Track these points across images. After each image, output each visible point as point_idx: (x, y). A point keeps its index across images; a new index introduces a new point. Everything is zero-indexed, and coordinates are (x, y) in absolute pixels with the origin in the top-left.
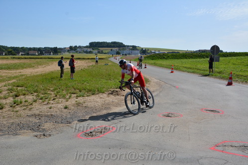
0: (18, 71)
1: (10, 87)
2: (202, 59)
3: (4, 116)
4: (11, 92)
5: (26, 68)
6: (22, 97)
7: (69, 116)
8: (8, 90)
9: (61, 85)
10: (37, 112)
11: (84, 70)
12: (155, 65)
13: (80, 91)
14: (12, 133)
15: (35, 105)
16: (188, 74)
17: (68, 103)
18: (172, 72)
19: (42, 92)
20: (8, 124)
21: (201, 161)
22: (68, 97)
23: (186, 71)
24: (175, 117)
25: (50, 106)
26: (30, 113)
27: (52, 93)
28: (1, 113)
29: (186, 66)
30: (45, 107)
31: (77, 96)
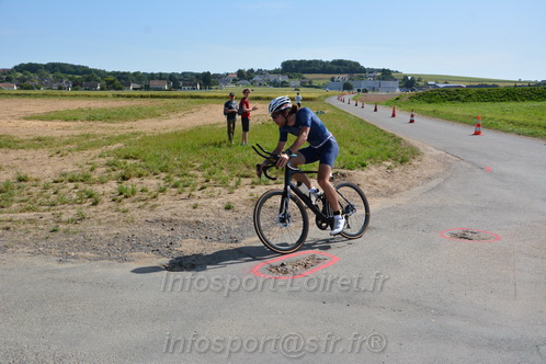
0: (127, 124)
1: (112, 159)
3: (100, 220)
4: (114, 170)
5: (143, 118)
6: (136, 180)
7: (234, 226)
8: (107, 164)
9: (219, 158)
10: (167, 215)
11: (268, 125)
12: (435, 115)
14: (116, 256)
15: (163, 200)
16: (518, 138)
17: (232, 198)
18: (477, 133)
19: (178, 171)
20: (108, 237)
21: (542, 348)
22: (232, 184)
23: (512, 131)
24: (480, 239)
25: (193, 202)
26: (152, 216)
27: (199, 174)
28: (93, 214)
29: (513, 118)
30: (184, 204)
31: (253, 183)
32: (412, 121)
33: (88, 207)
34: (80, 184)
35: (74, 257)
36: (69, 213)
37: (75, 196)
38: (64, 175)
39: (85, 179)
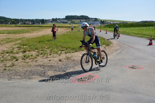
0: (21, 35)
1: (19, 46)
2: (146, 28)
3: (19, 66)
4: (20, 49)
5: (25, 33)
6: (28, 52)
7: (63, 67)
8: (18, 47)
9: (53, 45)
10: (41, 63)
11: (65, 35)
13: (67, 49)
14: (27, 77)
15: (39, 59)
16: (138, 38)
17: (61, 57)
19: (41, 49)
20: (23, 71)
22: (59, 53)
23: (135, 36)
24: (138, 68)
26: (36, 64)
27: (48, 50)
28: (17, 64)
29: (134, 32)
30: (46, 60)
31: (65, 53)
32: (106, 33)
33: (15, 62)
34: (10, 54)
35: (13, 78)
36: (9, 64)
37: (10, 58)
38: (4, 51)
39: (12, 52)
